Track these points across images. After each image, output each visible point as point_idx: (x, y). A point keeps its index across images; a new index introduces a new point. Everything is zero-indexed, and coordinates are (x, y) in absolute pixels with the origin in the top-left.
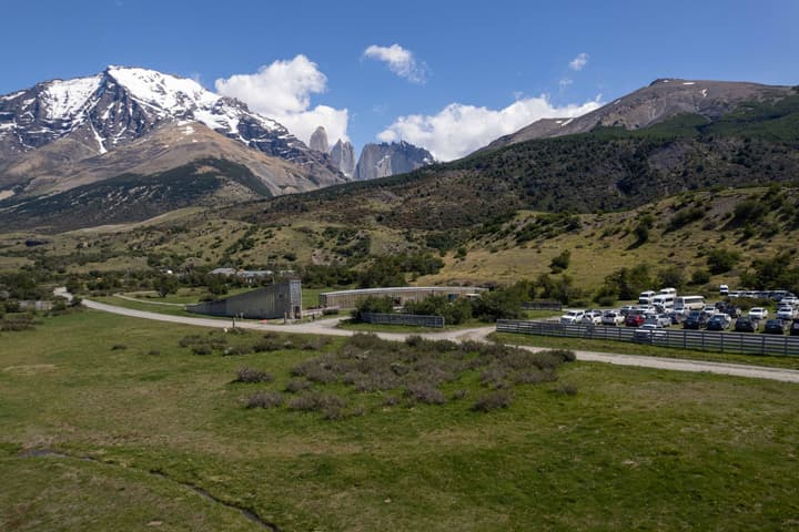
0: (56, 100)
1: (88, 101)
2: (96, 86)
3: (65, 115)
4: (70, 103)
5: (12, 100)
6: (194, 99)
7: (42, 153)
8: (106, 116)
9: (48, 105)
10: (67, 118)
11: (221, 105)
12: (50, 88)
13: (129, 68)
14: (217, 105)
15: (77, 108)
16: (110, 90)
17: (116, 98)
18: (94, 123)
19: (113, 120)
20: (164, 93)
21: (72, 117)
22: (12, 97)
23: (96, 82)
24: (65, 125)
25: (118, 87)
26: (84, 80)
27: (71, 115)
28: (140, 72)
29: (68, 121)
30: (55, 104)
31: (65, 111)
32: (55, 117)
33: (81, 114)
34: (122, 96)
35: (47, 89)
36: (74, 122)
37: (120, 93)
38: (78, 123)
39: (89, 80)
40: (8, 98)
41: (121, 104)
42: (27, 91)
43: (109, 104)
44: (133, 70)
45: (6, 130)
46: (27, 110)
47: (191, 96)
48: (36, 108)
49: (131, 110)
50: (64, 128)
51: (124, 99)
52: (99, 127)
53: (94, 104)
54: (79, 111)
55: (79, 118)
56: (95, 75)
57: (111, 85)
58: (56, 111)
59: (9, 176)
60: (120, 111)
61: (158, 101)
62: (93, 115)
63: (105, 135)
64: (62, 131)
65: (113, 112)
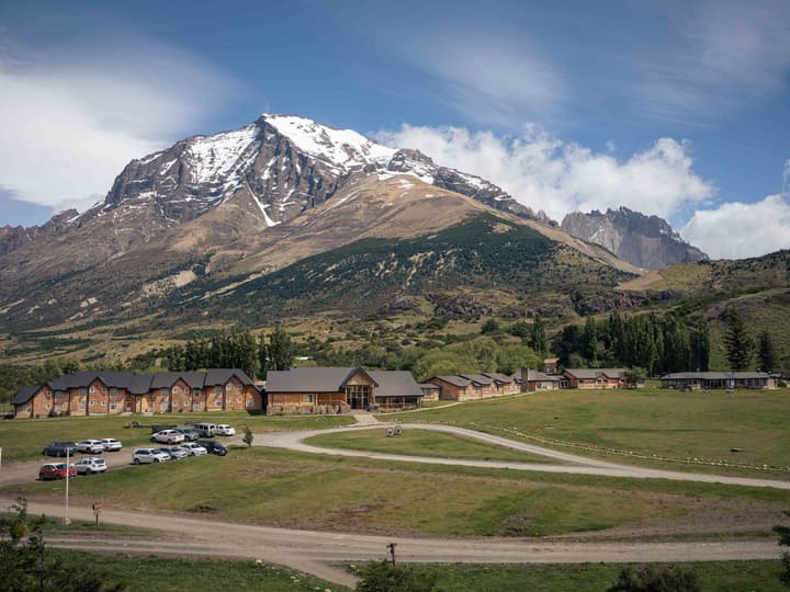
0: (200, 160)
1: (241, 158)
2: (248, 141)
3: (213, 178)
4: (217, 164)
5: (148, 164)
6: (363, 154)
7: (204, 223)
8: (266, 175)
9: (192, 167)
10: (216, 181)
11: (402, 159)
12: (193, 147)
13: (285, 116)
14: (395, 159)
15: (226, 168)
16: (269, 142)
17: (277, 153)
18: (252, 186)
19: (276, 180)
20: (331, 145)
21: (222, 180)
22: (147, 161)
23: (247, 136)
24: (213, 190)
25: (280, 138)
26: (230, 135)
27: (221, 178)
28: (297, 120)
29: (217, 185)
30: (199, 165)
31: (212, 172)
32: (201, 181)
33: (233, 175)
34: (284, 148)
35: (189, 148)
36: (226, 186)
37: (282, 146)
38: (232, 186)
39: (238, 134)
40: (144, 163)
41: (284, 159)
42: (164, 152)
43: (268, 159)
44: (290, 119)
45: (146, 200)
46: (167, 174)
47: (359, 149)
48: (180, 170)
49: (298, 167)
50: (212, 195)
51: (289, 152)
52: (259, 190)
53: (249, 161)
54: (230, 171)
55: (232, 180)
56: (245, 127)
57: (270, 136)
58: (202, 174)
59: (175, 254)
60: (284, 168)
61: (328, 155)
62: (249, 176)
63: (269, 200)
64: (211, 199)
65: (275, 170)
